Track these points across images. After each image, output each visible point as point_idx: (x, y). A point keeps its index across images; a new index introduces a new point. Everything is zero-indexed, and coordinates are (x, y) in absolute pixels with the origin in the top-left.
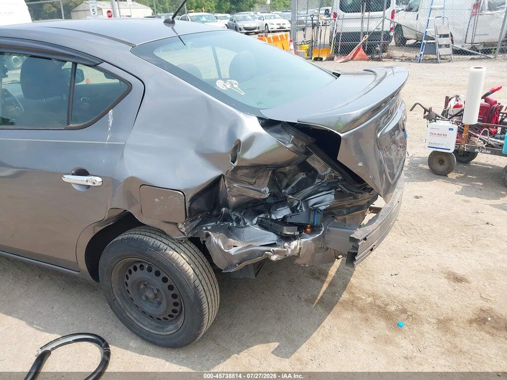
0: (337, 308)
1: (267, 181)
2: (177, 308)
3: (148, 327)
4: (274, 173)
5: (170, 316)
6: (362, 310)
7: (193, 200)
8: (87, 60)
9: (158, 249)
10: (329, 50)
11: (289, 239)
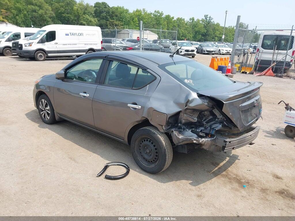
0: (219, 176)
1: (197, 116)
2: (157, 158)
3: (144, 164)
4: (200, 113)
5: (154, 161)
6: (229, 179)
7: (169, 118)
8: (139, 66)
9: (154, 134)
10: (251, 69)
11: (202, 137)
